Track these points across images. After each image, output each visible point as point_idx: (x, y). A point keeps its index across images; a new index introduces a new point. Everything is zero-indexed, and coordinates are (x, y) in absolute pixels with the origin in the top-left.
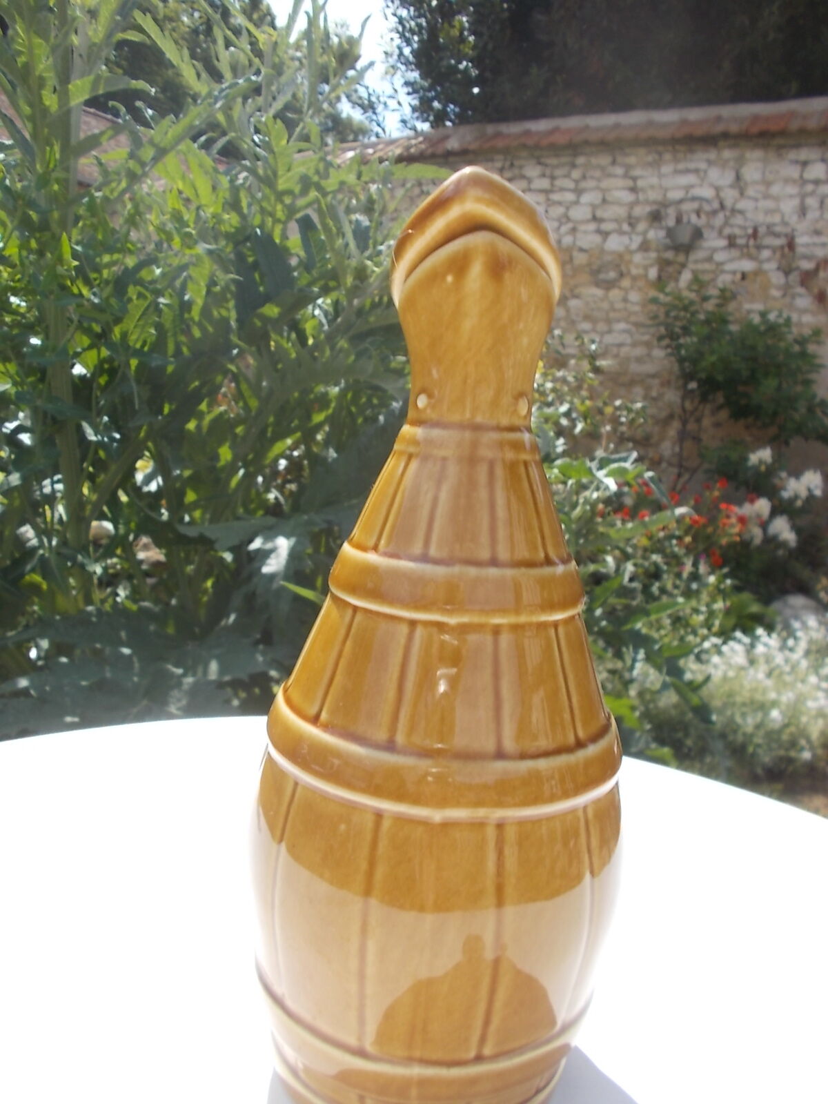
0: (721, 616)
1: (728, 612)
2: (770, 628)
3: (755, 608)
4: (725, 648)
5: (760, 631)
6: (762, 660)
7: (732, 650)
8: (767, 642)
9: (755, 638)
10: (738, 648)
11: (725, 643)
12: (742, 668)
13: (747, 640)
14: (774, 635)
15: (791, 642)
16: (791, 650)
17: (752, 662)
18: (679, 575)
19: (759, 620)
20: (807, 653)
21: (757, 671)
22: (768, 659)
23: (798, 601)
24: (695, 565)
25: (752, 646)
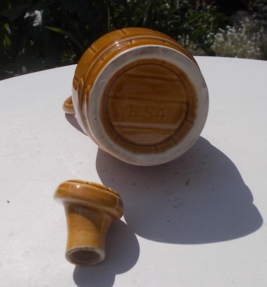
0: (212, 23)
1: (215, 21)
2: (232, 26)
3: (225, 18)
4: (215, 36)
5: (228, 27)
6: (229, 39)
7: (219, 36)
8: (231, 31)
9: (226, 30)
10: (220, 35)
11: (215, 34)
12: (223, 43)
13: (223, 31)
14: (233, 27)
15: (240, 29)
16: (240, 32)
17: (226, 39)
18: (195, 9)
19: (227, 23)
20: (246, 33)
21: (228, 43)
22: (232, 37)
23: (241, 13)
24: (201, 3)
25: (226, 33)
